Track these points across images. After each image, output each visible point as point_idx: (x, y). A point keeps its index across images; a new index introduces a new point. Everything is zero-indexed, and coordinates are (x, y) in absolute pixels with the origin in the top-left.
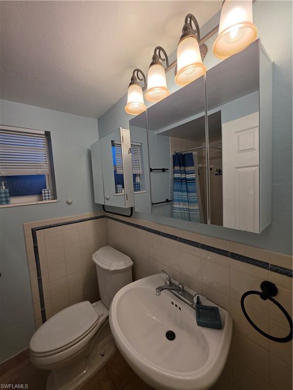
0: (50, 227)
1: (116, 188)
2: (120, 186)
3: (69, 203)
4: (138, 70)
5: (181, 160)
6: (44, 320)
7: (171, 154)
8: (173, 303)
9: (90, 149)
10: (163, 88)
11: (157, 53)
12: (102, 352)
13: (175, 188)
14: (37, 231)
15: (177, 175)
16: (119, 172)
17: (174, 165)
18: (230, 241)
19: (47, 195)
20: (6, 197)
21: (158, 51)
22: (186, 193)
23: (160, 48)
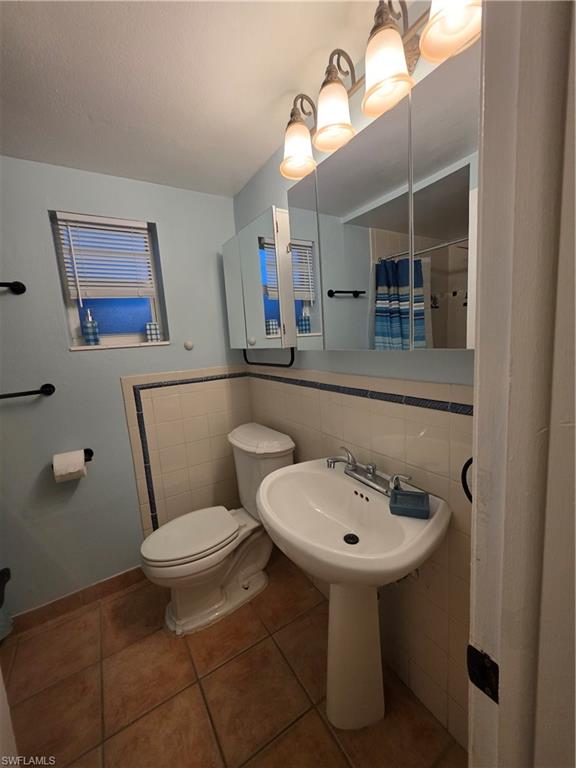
0: (160, 385)
1: (267, 326)
2: (273, 322)
3: (188, 349)
4: (303, 97)
5: (390, 274)
6: (156, 527)
7: (373, 262)
8: (356, 493)
9: (221, 253)
10: (344, 126)
11: (335, 63)
12: (245, 583)
13: (379, 329)
14: (141, 391)
15: (383, 304)
16: (272, 295)
17: (377, 285)
18: (451, 384)
19: (154, 332)
20: (95, 334)
21: (336, 57)
22: (400, 339)
23: (339, 53)
